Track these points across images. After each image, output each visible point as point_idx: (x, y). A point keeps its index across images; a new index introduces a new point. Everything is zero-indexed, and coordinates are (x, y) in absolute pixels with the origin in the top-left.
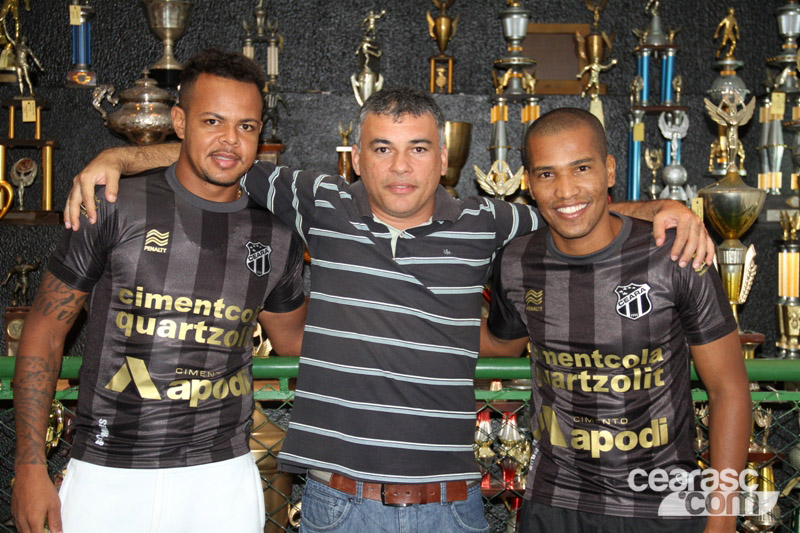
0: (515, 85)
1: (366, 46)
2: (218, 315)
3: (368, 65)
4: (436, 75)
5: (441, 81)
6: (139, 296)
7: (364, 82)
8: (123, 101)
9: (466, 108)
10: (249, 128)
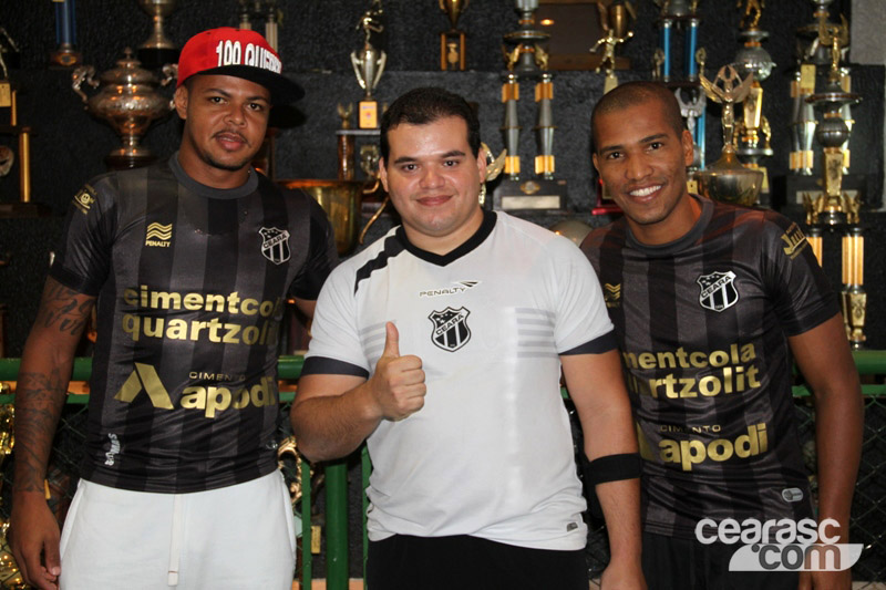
0: (527, 60)
1: (366, 20)
2: (233, 310)
3: (370, 41)
4: (448, 50)
5: (453, 57)
6: (145, 295)
7: (365, 60)
8: (104, 84)
9: (477, 85)
10: (258, 108)
